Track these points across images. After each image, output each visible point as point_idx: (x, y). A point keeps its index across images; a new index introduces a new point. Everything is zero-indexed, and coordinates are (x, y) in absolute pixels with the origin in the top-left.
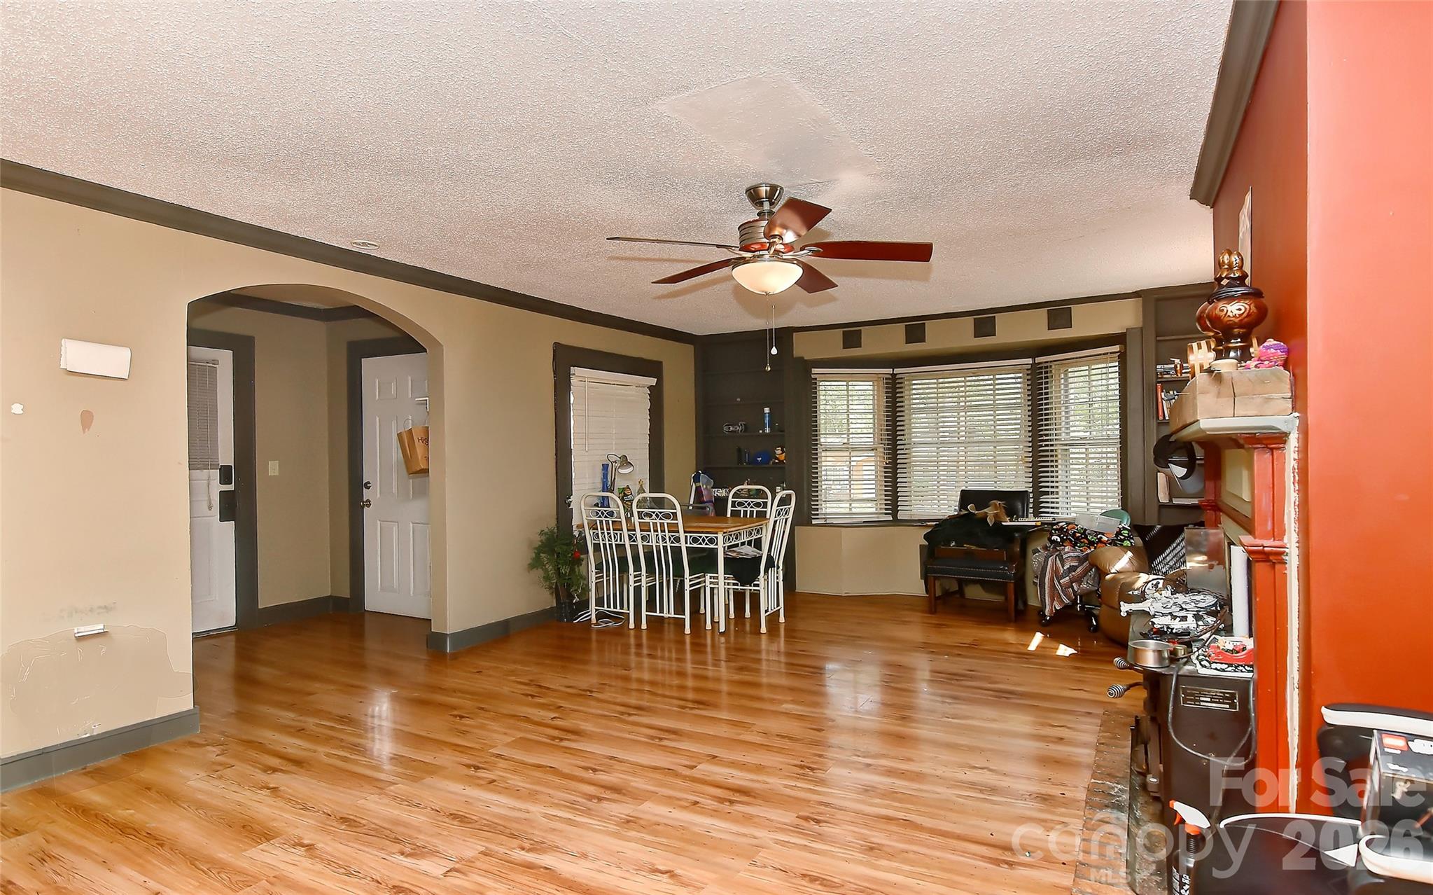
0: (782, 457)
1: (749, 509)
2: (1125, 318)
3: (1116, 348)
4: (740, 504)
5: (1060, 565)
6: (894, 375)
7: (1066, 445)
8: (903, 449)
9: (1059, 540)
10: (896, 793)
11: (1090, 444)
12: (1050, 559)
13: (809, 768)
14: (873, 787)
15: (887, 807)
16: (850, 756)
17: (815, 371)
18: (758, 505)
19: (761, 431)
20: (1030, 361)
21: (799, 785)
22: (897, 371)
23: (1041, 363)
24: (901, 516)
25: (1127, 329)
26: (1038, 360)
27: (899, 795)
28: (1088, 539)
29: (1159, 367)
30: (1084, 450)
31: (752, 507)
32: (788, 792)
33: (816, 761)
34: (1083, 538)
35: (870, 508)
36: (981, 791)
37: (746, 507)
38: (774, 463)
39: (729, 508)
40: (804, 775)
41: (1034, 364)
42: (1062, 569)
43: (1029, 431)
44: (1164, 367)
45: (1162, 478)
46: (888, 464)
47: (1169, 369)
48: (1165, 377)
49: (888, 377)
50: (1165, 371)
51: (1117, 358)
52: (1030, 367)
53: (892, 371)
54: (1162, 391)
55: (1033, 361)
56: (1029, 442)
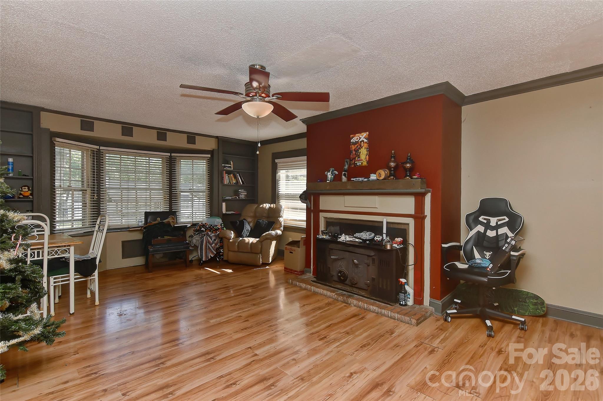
2: (211, 145)
3: (209, 156)
5: (210, 239)
6: (99, 150)
8: (103, 191)
9: (204, 230)
11: (193, 191)
12: (204, 237)
17: (56, 139)
20: (169, 154)
22: (101, 148)
23: (174, 156)
25: (213, 149)
26: (173, 154)
28: (214, 228)
29: (223, 165)
34: (213, 228)
41: (171, 156)
42: (211, 240)
43: (167, 185)
44: (225, 165)
45: (224, 204)
46: (95, 199)
47: (227, 166)
48: (225, 169)
49: (95, 150)
50: (225, 167)
51: (208, 159)
52: (168, 157)
53: (98, 147)
54: (226, 173)
55: (171, 154)
56: (167, 190)
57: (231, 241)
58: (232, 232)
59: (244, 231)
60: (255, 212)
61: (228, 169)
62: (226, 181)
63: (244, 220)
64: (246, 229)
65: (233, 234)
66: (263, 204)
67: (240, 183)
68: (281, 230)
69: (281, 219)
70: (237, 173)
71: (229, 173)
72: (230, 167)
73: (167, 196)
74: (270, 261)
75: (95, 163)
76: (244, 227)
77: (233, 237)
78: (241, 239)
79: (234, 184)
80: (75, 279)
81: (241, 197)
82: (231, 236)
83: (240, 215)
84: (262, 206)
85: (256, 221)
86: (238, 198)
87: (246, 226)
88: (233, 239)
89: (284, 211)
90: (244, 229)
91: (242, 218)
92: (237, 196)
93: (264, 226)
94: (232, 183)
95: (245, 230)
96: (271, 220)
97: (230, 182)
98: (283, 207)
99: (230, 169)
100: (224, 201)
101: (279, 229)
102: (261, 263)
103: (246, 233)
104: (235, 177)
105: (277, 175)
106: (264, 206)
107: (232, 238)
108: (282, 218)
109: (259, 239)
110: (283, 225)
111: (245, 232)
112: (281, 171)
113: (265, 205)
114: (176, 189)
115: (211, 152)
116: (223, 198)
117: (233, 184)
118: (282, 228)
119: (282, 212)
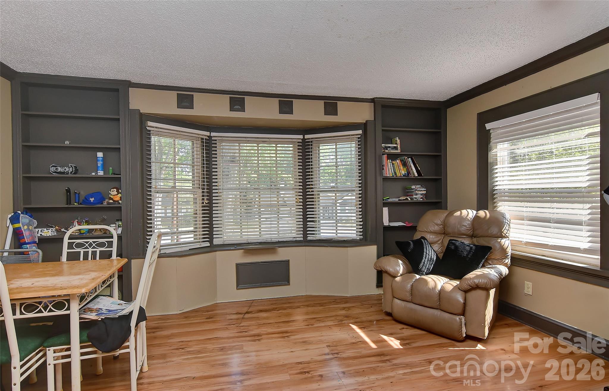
0: (117, 198)
1: (90, 250)
2: (364, 115)
3: (360, 132)
4: (79, 245)
6: (210, 137)
7: (319, 191)
8: (217, 193)
11: (337, 191)
17: (150, 124)
18: (102, 245)
19: (93, 174)
20: (301, 137)
22: (213, 134)
23: (309, 139)
24: (216, 242)
25: (366, 121)
26: (307, 136)
29: (383, 145)
30: (334, 195)
31: (94, 248)
35: (190, 238)
37: (87, 248)
38: (109, 203)
39: (65, 250)
41: (304, 139)
43: (299, 182)
44: (386, 145)
45: (386, 210)
46: (205, 203)
47: (389, 147)
48: (386, 151)
49: (204, 137)
50: (386, 148)
51: (359, 138)
52: (301, 141)
53: (207, 133)
54: (388, 159)
55: (304, 137)
56: (299, 189)
57: (398, 279)
58: (400, 262)
59: (423, 261)
60: (445, 224)
61: (392, 151)
62: (389, 171)
63: (423, 240)
64: (427, 258)
65: (401, 267)
66: (460, 209)
67: (414, 174)
68: (506, 265)
69: (505, 242)
70: (408, 158)
71: (392, 157)
72: (396, 148)
73: (300, 199)
74: (486, 334)
75: (205, 155)
76: (423, 254)
77: (401, 272)
78: (418, 277)
79: (403, 176)
80: (82, 354)
81: (416, 198)
82: (398, 269)
83: (414, 229)
84: (458, 214)
85: (446, 244)
86: (409, 199)
87: (428, 253)
88: (401, 275)
89: (511, 225)
90: (424, 258)
91: (417, 236)
92: (407, 196)
93: (467, 255)
94: (398, 175)
95: (425, 260)
96: (483, 242)
97: (395, 173)
98: (508, 216)
99: (396, 151)
100: (385, 204)
101: (500, 261)
102: (464, 335)
103: (427, 266)
104: (405, 164)
105: (492, 154)
106: (463, 215)
107: (399, 275)
108: (508, 239)
109: (458, 283)
110: (510, 254)
111: (426, 263)
112: (500, 146)
113: (464, 212)
114: (312, 188)
115: (364, 126)
116: (383, 200)
117: (401, 176)
118: (508, 261)
119: (506, 227)
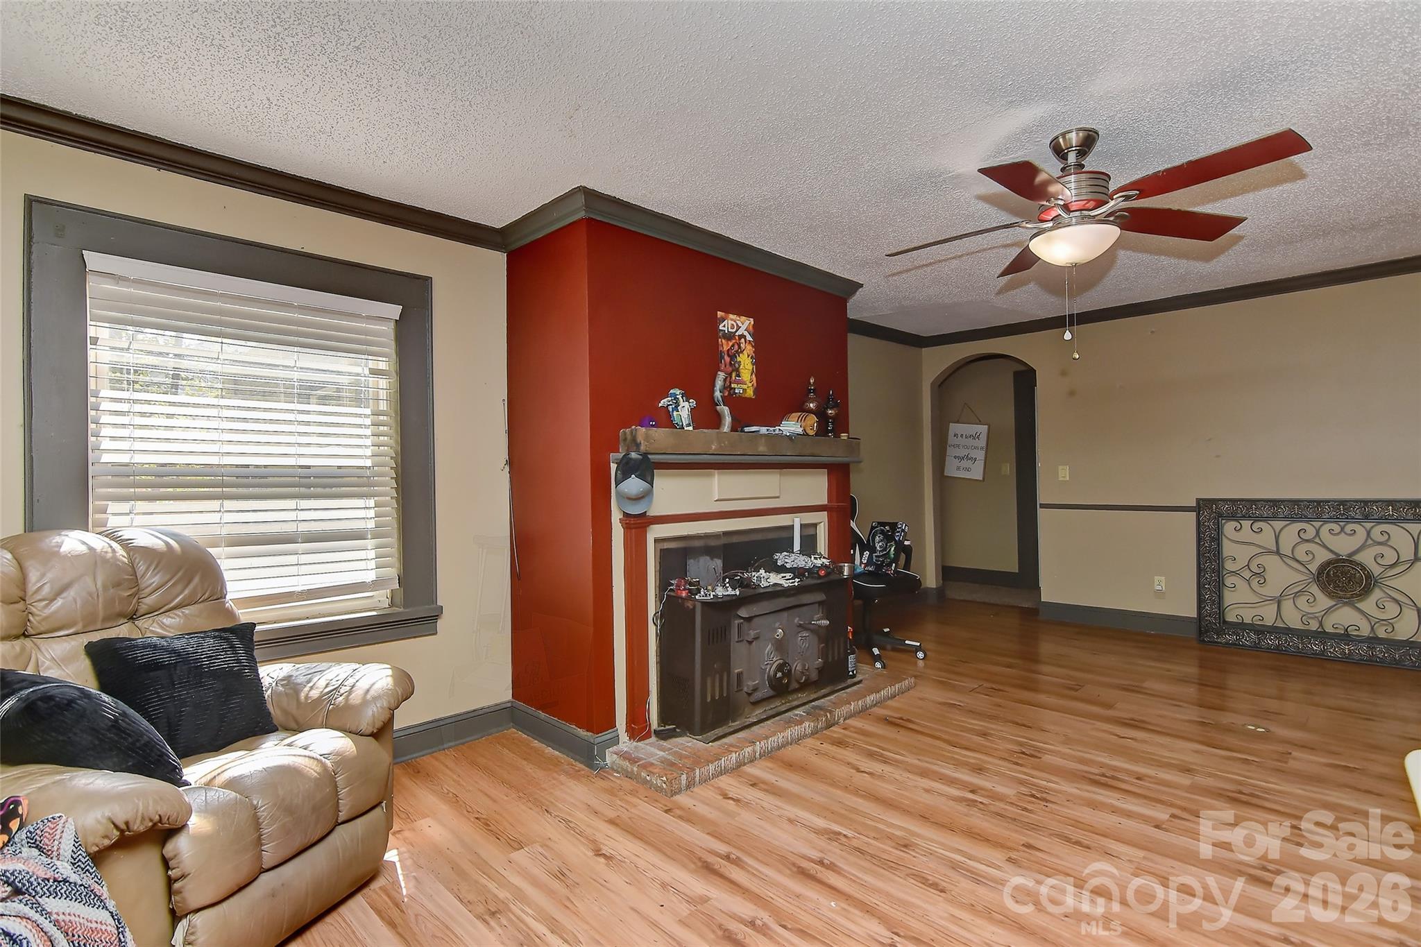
10: (954, 765)
13: (1037, 798)
14: (974, 771)
15: (965, 756)
16: (990, 804)
21: (1045, 783)
27: (952, 762)
32: (1054, 778)
33: (1029, 804)
36: (882, 755)
40: (1042, 792)
